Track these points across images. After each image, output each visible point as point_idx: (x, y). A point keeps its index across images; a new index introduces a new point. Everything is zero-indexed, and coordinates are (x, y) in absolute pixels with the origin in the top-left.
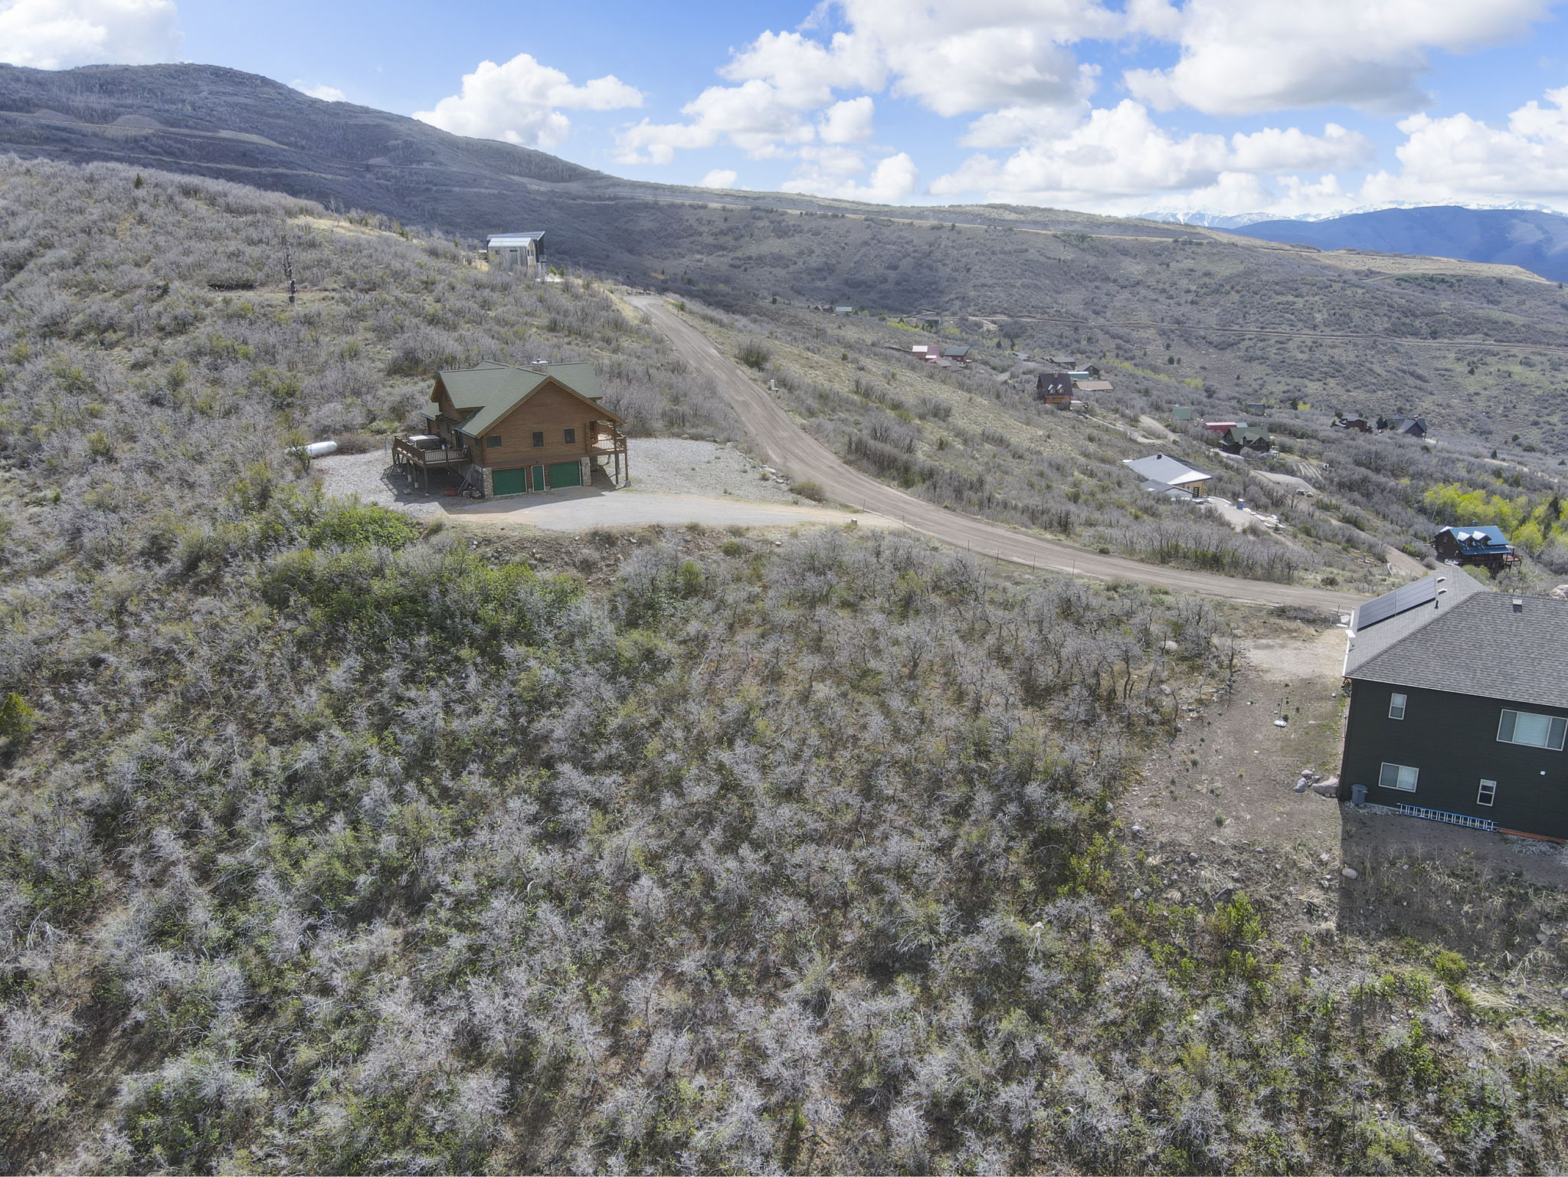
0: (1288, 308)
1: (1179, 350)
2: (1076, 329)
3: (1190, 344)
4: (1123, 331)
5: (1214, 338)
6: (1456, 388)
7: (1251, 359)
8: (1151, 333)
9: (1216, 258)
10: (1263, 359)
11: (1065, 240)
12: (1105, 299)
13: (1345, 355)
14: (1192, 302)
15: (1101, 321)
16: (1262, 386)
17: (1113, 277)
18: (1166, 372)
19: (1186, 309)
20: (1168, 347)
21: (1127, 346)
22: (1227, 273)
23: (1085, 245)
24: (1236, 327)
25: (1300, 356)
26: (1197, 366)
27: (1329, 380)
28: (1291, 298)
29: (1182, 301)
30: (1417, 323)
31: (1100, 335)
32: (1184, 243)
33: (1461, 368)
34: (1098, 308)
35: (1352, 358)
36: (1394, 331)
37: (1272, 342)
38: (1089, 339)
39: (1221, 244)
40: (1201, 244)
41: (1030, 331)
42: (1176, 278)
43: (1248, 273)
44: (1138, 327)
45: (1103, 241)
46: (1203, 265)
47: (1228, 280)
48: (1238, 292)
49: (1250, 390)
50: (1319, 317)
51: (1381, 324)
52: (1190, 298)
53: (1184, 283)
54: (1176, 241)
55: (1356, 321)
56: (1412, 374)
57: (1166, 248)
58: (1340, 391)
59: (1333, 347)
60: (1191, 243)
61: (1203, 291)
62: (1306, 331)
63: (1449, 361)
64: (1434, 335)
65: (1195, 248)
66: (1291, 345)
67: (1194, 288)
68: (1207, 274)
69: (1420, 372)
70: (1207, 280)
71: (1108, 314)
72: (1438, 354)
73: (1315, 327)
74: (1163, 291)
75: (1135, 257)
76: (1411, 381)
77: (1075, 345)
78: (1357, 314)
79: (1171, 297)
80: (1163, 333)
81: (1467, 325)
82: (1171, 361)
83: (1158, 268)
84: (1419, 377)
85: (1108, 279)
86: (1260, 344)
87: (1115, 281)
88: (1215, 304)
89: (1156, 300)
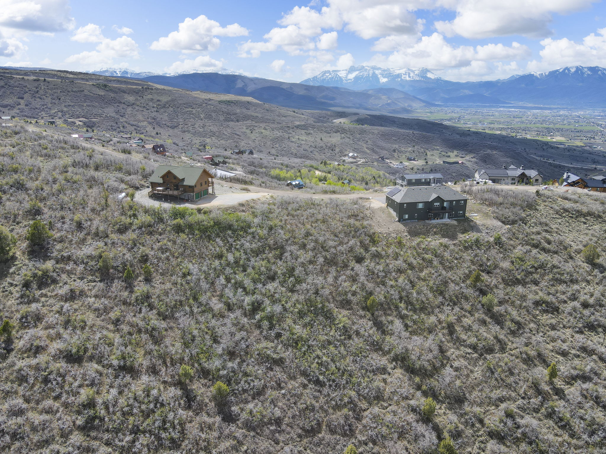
0: (191, 113)
1: (158, 129)
2: (117, 123)
3: (161, 127)
4: (135, 123)
5: (168, 124)
6: (249, 138)
7: (184, 132)
8: (145, 123)
9: (160, 94)
10: (189, 131)
11: (98, 86)
12: (123, 110)
13: (214, 129)
14: (157, 111)
15: (125, 119)
16: (191, 141)
17: (123, 101)
18: (157, 138)
19: (155, 114)
20: (154, 128)
21: (139, 129)
22: (166, 100)
23: (107, 89)
24: (176, 120)
25: (201, 130)
26: (167, 135)
27: (212, 138)
28: (191, 109)
29: (153, 111)
30: (232, 117)
31: (126, 125)
32: (146, 88)
33: (248, 131)
34: (122, 114)
35: (217, 130)
36: (226, 120)
37: (189, 125)
38: (123, 127)
39: (160, 89)
40: (152, 89)
41: (97, 125)
42: (147, 102)
43: (173, 100)
44: (139, 121)
45: (114, 87)
46: (156, 97)
47: (167, 102)
48: (172, 107)
49: (188, 143)
50: (202, 116)
51: (222, 118)
52: (155, 110)
53: (151, 104)
54: (143, 88)
55: (214, 117)
56: (236, 134)
57: (140, 90)
58: (216, 141)
59: (210, 126)
60: (148, 89)
61: (159, 107)
62: (199, 121)
63: (244, 130)
64: (238, 121)
65: (150, 91)
66: (196, 126)
67: (155, 106)
68: (158, 101)
69: (238, 133)
70: (159, 103)
71: (127, 117)
72: (240, 127)
73: (202, 120)
74: (144, 107)
75: (129, 94)
76: (236, 136)
77: (118, 129)
78: (213, 115)
79: (148, 109)
80: (150, 123)
81: (246, 118)
82: (157, 134)
83: (139, 98)
84: (238, 135)
85: (121, 103)
86: (186, 126)
87: (124, 103)
88: (165, 112)
89: (143, 111)
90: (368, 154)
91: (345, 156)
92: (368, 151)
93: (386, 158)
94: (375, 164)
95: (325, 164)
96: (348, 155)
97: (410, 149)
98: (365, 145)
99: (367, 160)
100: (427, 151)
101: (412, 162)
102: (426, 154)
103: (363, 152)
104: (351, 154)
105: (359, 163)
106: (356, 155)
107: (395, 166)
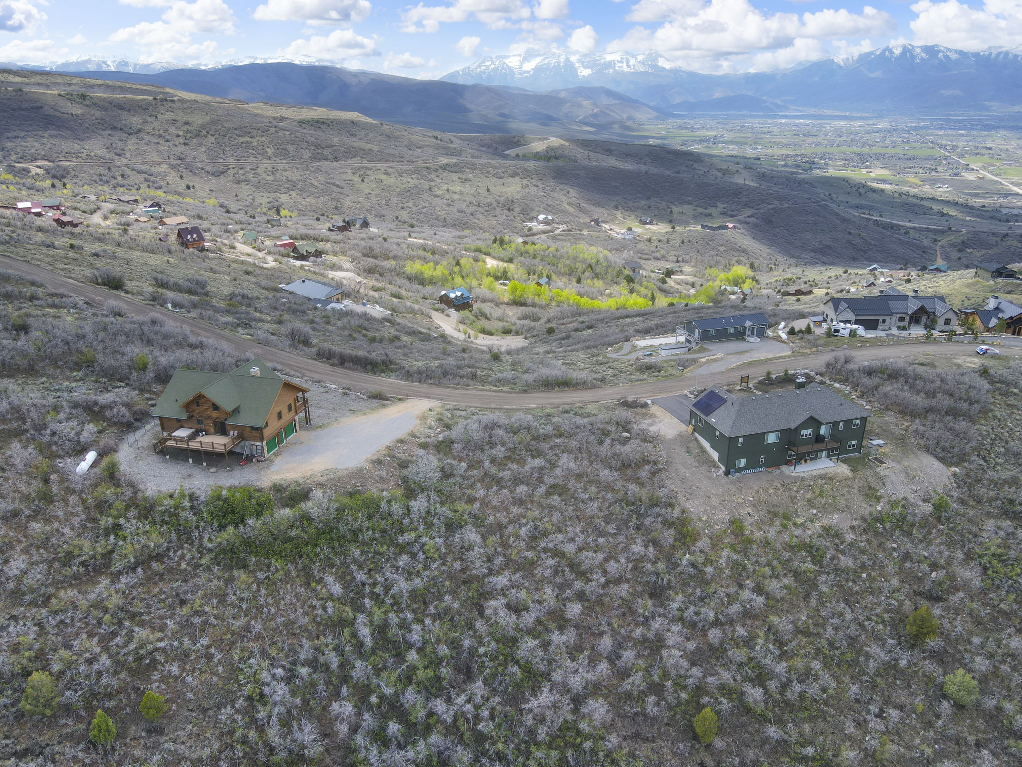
0: (248, 146)
1: (189, 179)
2: (109, 169)
3: (195, 174)
4: (144, 168)
5: (208, 169)
6: (358, 191)
7: (239, 182)
8: (164, 168)
9: (188, 111)
10: (247, 181)
11: (69, 97)
12: (120, 143)
13: (295, 176)
14: (184, 144)
15: (125, 161)
16: (253, 200)
17: (119, 126)
18: (189, 196)
19: (181, 149)
20: (181, 177)
21: (152, 179)
22: (200, 122)
23: (87, 102)
24: (221, 160)
25: (269, 178)
26: (207, 189)
27: (291, 192)
28: (248, 139)
29: (177, 143)
30: (325, 152)
31: (128, 172)
32: (162, 100)
33: (357, 179)
34: (118, 151)
35: (299, 178)
36: (314, 158)
37: (248, 169)
38: (123, 176)
39: (187, 101)
40: (173, 101)
41: (73, 173)
42: (166, 127)
43: (214, 122)
44: (153, 164)
45: (100, 99)
46: (181, 117)
47: (203, 126)
48: (212, 135)
49: (247, 203)
50: (270, 151)
51: (307, 155)
52: (181, 140)
53: (172, 129)
54: (155, 99)
55: (292, 153)
56: (334, 184)
57: (149, 104)
58: (299, 199)
59: (285, 170)
60: (166, 100)
61: (188, 135)
62: (265, 161)
63: (349, 176)
64: (336, 159)
65: (170, 104)
66: (259, 171)
67: (181, 133)
68: (186, 123)
69: (338, 183)
70: (186, 127)
71: (128, 155)
72: (342, 171)
73: (270, 158)
74: (160, 136)
75: (129, 111)
76: (335, 188)
77: (113, 182)
78: (291, 148)
79: (167, 141)
80: (173, 167)
81: (352, 153)
82: (188, 187)
83: (149, 119)
84: (338, 186)
85: (114, 128)
86: (240, 171)
87: (121, 129)
88: (200, 145)
89: (158, 143)
90: (572, 215)
91: (532, 219)
92: (571, 210)
93: (603, 222)
94: (585, 232)
95: (502, 242)
96: (537, 218)
97: (643, 202)
98: (564, 199)
99: (570, 227)
100: (672, 206)
101: (648, 226)
102: (671, 212)
103: (562, 211)
104: (541, 217)
105: (557, 232)
106: (550, 217)
107: (620, 236)
